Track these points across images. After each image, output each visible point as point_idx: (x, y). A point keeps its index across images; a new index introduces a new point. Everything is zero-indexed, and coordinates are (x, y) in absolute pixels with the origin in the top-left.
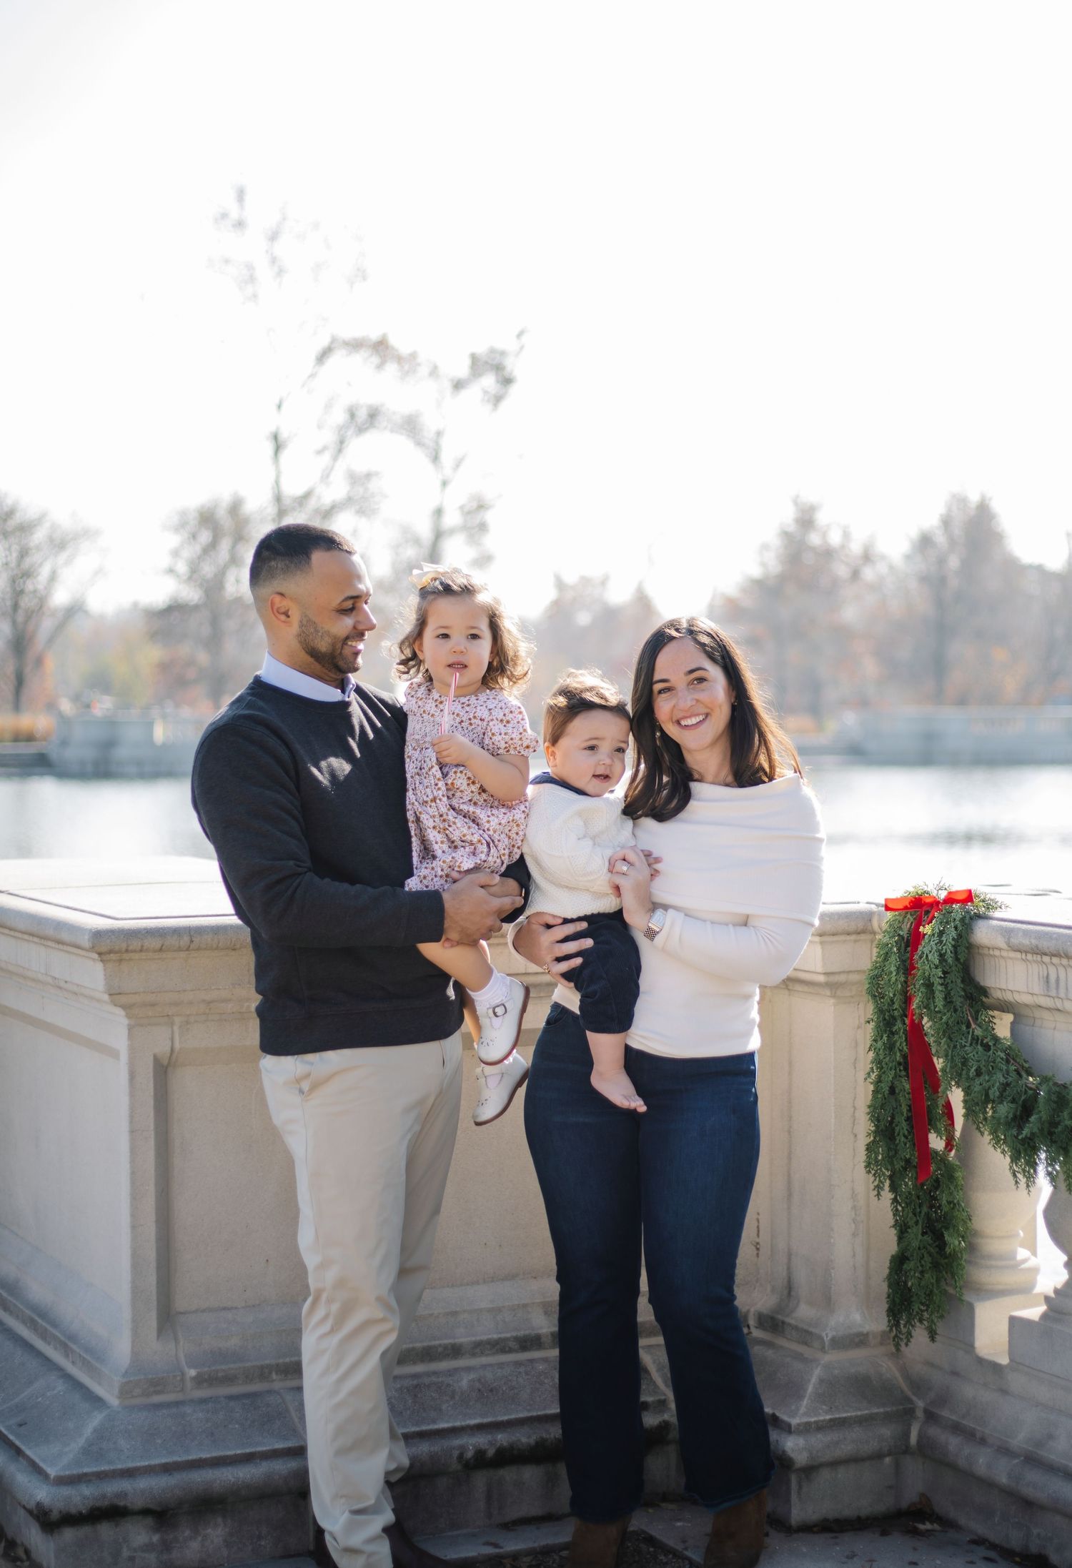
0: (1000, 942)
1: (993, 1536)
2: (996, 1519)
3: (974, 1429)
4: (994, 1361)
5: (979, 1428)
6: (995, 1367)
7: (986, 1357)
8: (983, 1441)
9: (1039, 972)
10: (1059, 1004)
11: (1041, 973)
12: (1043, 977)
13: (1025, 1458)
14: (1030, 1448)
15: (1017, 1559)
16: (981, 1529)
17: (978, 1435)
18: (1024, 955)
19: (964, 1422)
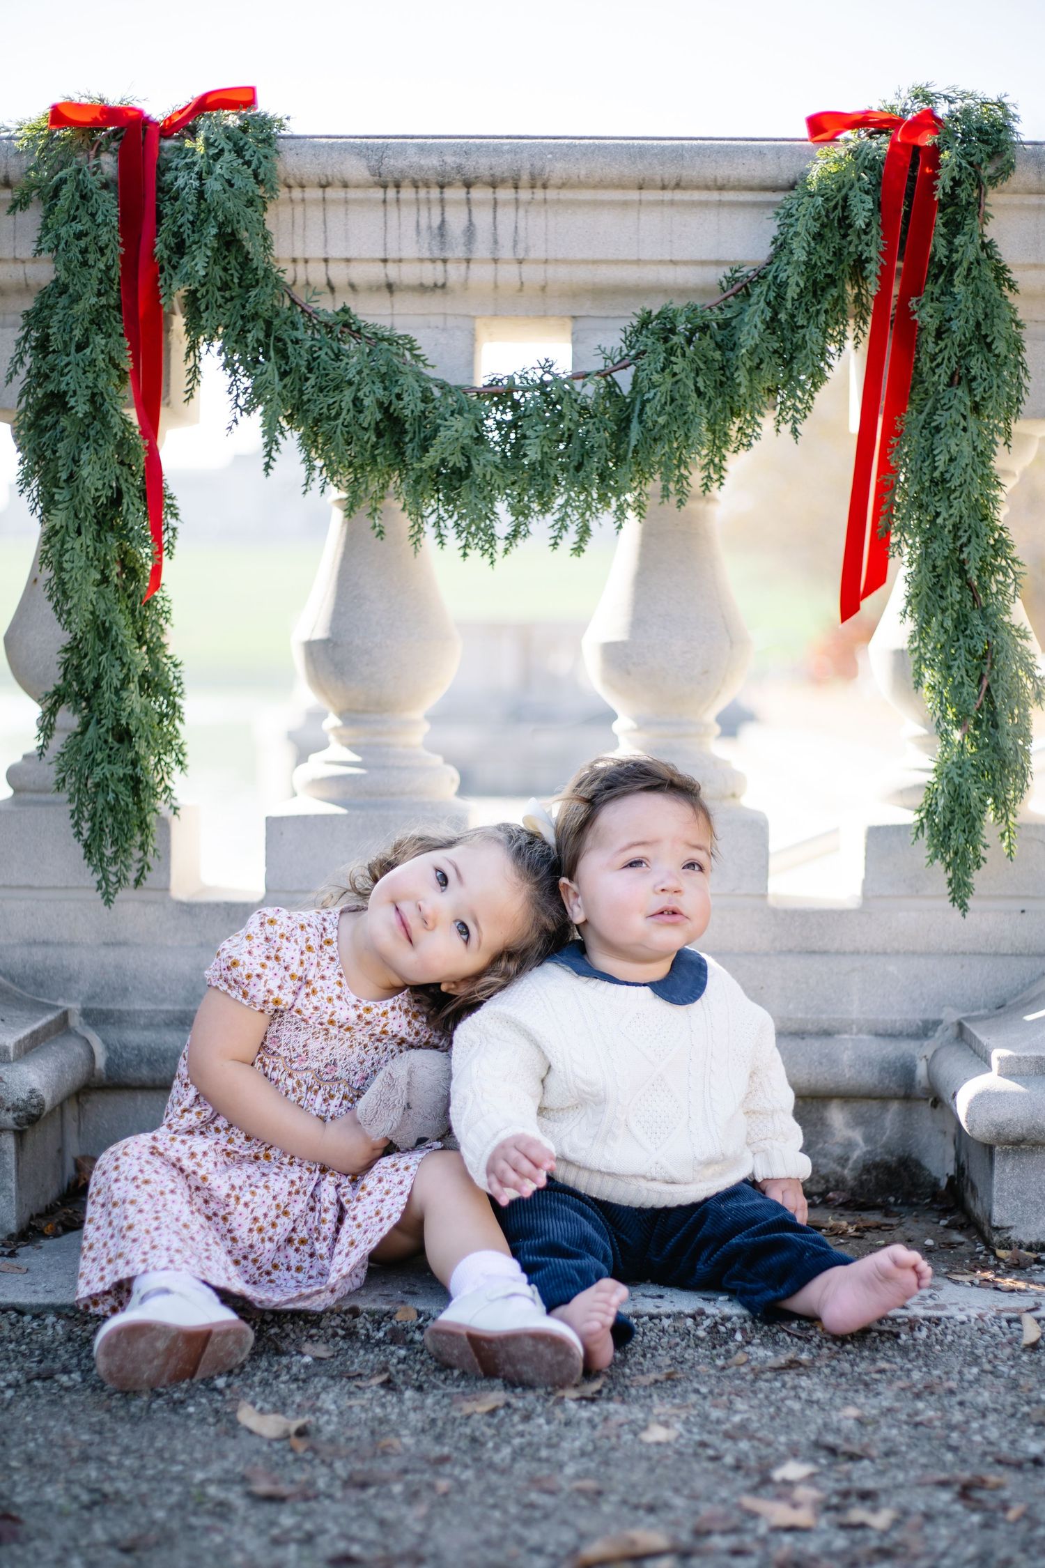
0: (356, 169)
9: (418, 222)
10: (455, 273)
11: (424, 223)
12: (430, 227)
18: (391, 193)
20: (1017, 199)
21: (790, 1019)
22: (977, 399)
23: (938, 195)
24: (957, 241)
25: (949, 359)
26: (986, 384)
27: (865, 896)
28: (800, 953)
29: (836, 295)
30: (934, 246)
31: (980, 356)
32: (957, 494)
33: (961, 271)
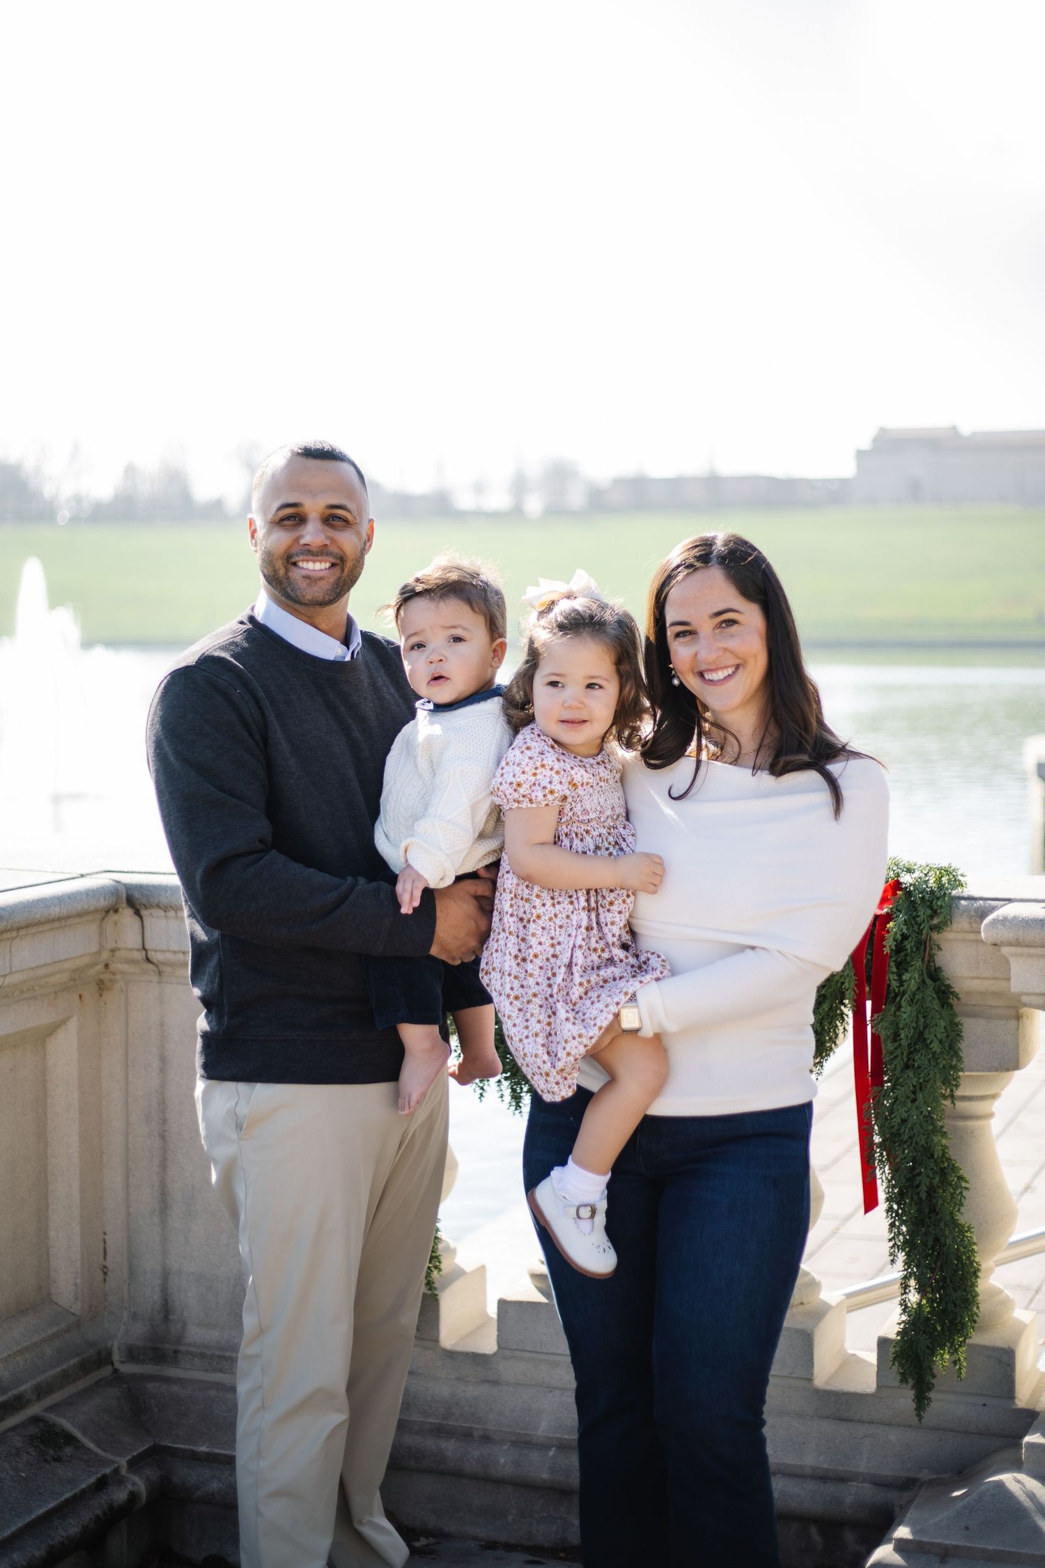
1: (503, 1537)
2: (510, 1518)
3: (470, 1428)
4: (473, 1353)
5: (477, 1426)
6: (477, 1359)
7: (459, 1349)
8: (486, 1439)
13: (558, 1448)
14: (566, 1437)
15: (562, 1555)
16: (484, 1532)
17: (476, 1434)
19: (450, 1423)
20: (960, 936)
21: (817, 1468)
22: (921, 1081)
23: (887, 950)
24: (904, 977)
25: (902, 1053)
26: (926, 1071)
27: (878, 1386)
28: (834, 1419)
29: (826, 1009)
30: (889, 980)
31: (923, 1051)
32: (908, 1143)
33: (906, 997)
